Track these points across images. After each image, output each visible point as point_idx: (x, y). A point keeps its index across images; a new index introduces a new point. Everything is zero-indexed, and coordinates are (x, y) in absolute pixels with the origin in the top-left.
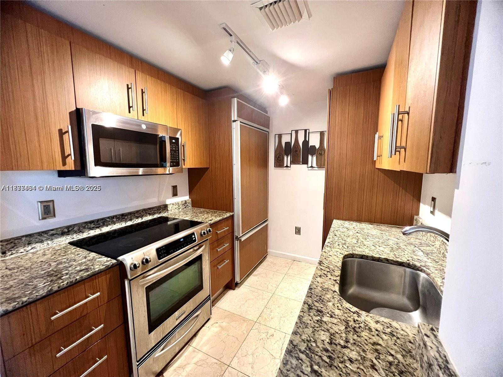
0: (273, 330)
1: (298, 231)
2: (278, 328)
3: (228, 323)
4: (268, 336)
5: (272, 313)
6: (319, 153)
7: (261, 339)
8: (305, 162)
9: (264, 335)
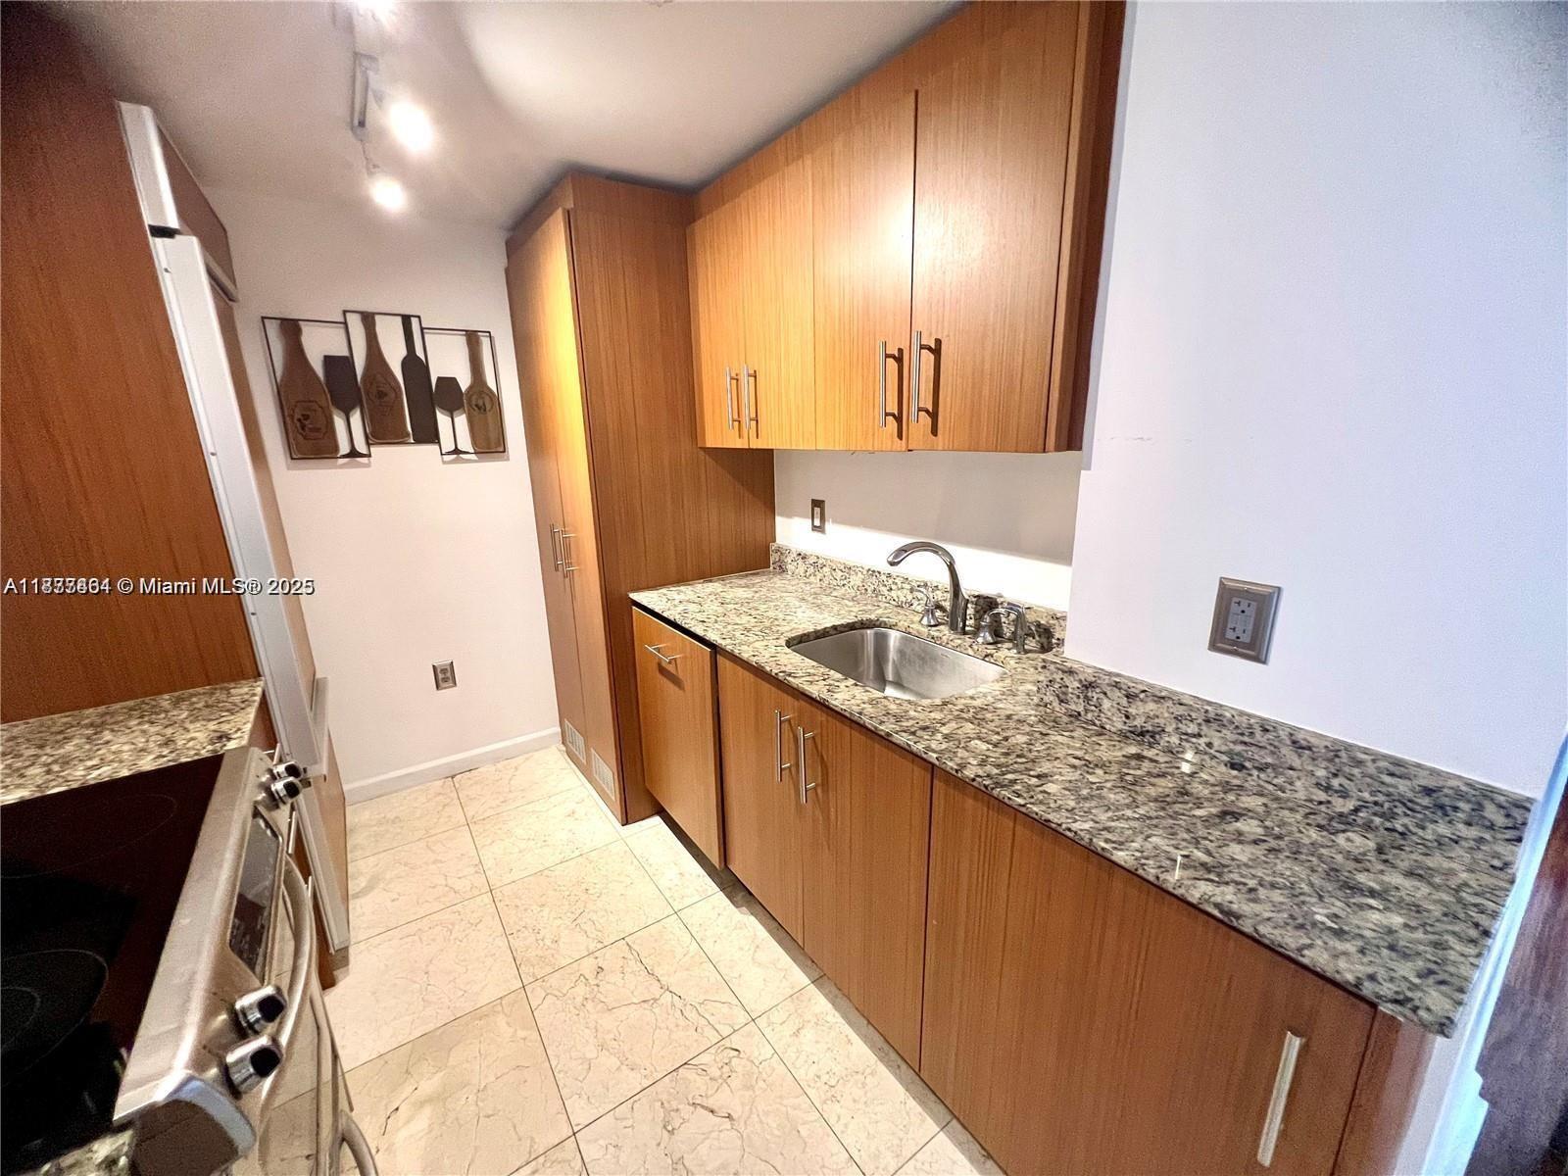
0: (591, 960)
1: (444, 676)
2: (593, 946)
3: (440, 1069)
4: (593, 982)
5: (542, 932)
6: (476, 405)
7: (585, 1003)
8: (428, 434)
9: (581, 990)
